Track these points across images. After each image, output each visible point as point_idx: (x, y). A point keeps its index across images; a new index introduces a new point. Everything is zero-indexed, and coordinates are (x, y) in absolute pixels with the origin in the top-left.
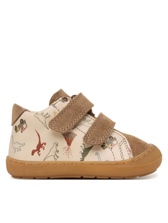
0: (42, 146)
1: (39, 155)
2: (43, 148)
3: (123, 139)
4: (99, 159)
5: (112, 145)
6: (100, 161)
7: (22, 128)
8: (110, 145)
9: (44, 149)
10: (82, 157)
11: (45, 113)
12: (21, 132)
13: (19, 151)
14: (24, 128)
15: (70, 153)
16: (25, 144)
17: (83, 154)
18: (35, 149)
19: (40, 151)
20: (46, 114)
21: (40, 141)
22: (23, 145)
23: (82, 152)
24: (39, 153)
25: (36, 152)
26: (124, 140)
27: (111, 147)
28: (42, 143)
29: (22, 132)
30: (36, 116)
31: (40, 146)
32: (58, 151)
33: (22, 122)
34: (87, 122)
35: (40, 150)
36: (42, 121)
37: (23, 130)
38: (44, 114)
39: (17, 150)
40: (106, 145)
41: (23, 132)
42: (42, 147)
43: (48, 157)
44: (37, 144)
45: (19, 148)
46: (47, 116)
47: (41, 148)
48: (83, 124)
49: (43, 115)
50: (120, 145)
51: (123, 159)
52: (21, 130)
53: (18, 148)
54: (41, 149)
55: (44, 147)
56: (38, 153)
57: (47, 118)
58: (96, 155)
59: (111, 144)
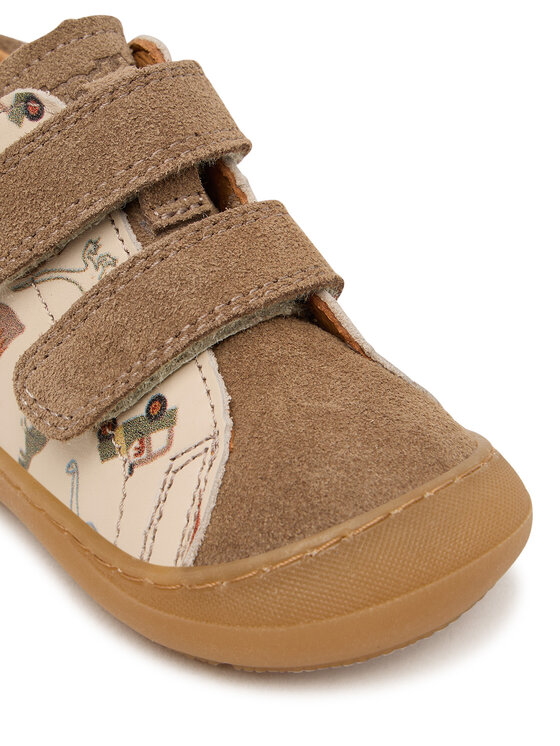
3: (212, 431)
4: (75, 496)
5: (140, 451)
6: (74, 510)
8: (136, 444)
10: (24, 449)
26: (210, 444)
27: (133, 459)
34: (97, 268)
40: (119, 438)
48: (70, 276)
50: (177, 464)
51: (145, 557)
58: (68, 472)
59: (141, 442)
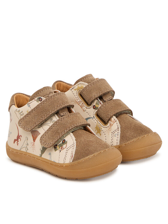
1: (18, 144)
3: (73, 143)
4: (51, 158)
6: (51, 160)
8: (61, 147)
9: (21, 140)
10: (41, 154)
15: (34, 148)
16: (11, 133)
17: (42, 151)
19: (18, 141)
23: (42, 149)
25: (16, 141)
26: (73, 145)
27: (60, 150)
28: (19, 135)
32: (28, 144)
34: (52, 123)
36: (18, 118)
40: (58, 147)
42: (20, 139)
48: (48, 124)
49: (19, 112)
50: (68, 149)
51: (64, 163)
54: (19, 140)
56: (17, 142)
58: (49, 155)
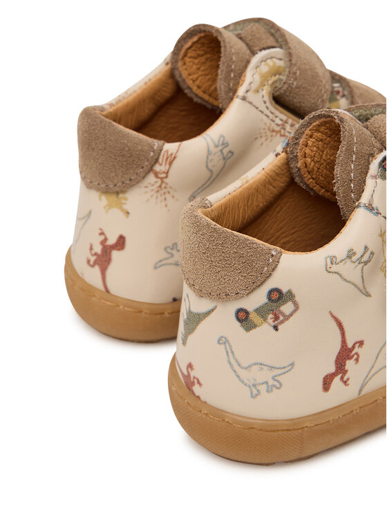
0: (353, 352)
1: (345, 382)
2: (355, 356)
7: (275, 315)
11: (359, 252)
12: (272, 329)
13: (274, 389)
14: (284, 316)
16: (292, 364)
18: (332, 369)
19: (345, 373)
20: (362, 250)
21: (344, 341)
22: (287, 369)
24: (345, 379)
29: (276, 328)
30: (330, 270)
31: (345, 354)
33: (275, 296)
35: (347, 368)
36: (352, 280)
37: (282, 322)
38: (355, 254)
39: (263, 388)
41: (279, 327)
42: (351, 358)
43: (370, 379)
44: (336, 353)
45: (271, 382)
46: (365, 258)
47: (348, 362)
49: (354, 258)
52: (270, 321)
53: (267, 383)
55: (356, 353)
57: (366, 263)
